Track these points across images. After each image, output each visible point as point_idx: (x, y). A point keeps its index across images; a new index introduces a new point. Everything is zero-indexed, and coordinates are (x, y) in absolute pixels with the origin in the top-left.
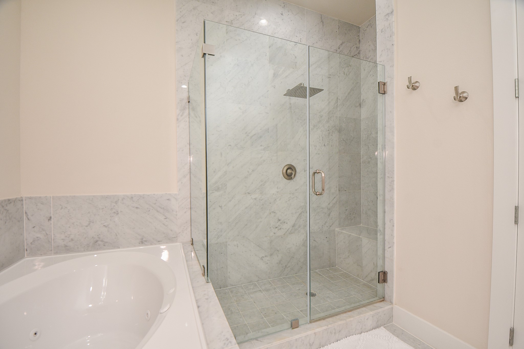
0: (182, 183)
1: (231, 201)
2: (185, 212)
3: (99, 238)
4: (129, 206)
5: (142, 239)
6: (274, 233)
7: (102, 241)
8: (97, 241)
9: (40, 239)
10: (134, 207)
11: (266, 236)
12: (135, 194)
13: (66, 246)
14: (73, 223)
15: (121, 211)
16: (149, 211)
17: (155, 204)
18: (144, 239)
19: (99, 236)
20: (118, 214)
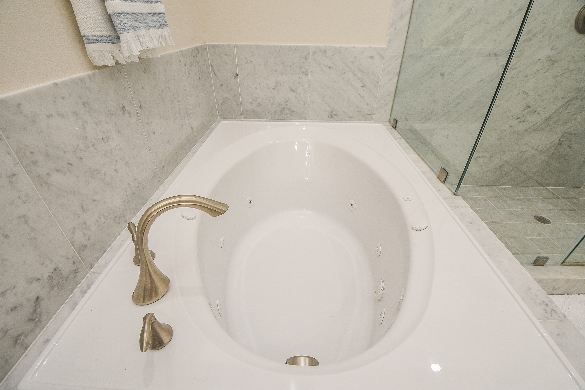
0: (395, 29)
1: (461, 66)
2: (390, 80)
3: (286, 105)
4: (320, 64)
5: (332, 112)
6: (511, 127)
7: (289, 109)
8: (284, 109)
9: (229, 100)
10: (326, 66)
11: (495, 130)
12: (329, 45)
13: (254, 111)
14: (259, 84)
15: (311, 72)
16: (344, 73)
17: (353, 63)
18: (334, 113)
19: (286, 102)
20: (307, 75)
